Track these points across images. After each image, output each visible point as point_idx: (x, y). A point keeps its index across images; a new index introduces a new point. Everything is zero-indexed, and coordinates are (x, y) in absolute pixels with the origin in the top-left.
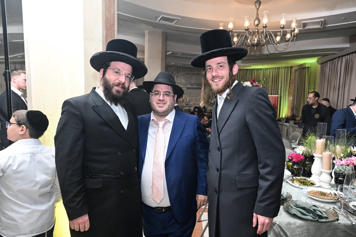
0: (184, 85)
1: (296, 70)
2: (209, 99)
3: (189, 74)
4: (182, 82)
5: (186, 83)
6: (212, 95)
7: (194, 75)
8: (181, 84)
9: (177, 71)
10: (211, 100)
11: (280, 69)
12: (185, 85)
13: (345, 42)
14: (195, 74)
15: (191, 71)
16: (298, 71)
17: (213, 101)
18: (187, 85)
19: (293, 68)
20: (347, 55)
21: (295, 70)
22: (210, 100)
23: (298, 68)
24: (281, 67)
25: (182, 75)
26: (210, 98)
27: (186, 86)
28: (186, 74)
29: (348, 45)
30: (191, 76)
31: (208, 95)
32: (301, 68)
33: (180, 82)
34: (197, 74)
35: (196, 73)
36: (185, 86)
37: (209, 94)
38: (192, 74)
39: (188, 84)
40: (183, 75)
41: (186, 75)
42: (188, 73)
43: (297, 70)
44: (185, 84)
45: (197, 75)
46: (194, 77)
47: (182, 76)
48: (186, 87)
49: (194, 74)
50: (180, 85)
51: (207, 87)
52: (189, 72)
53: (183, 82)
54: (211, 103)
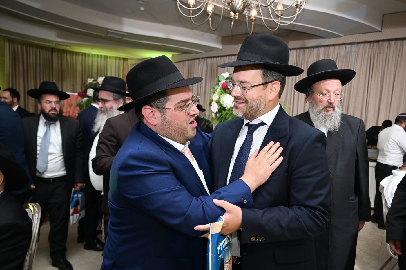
11: (108, 60)
13: (217, 42)
19: (129, 60)
20: (214, 57)
21: (131, 65)
24: (110, 57)
29: (220, 46)
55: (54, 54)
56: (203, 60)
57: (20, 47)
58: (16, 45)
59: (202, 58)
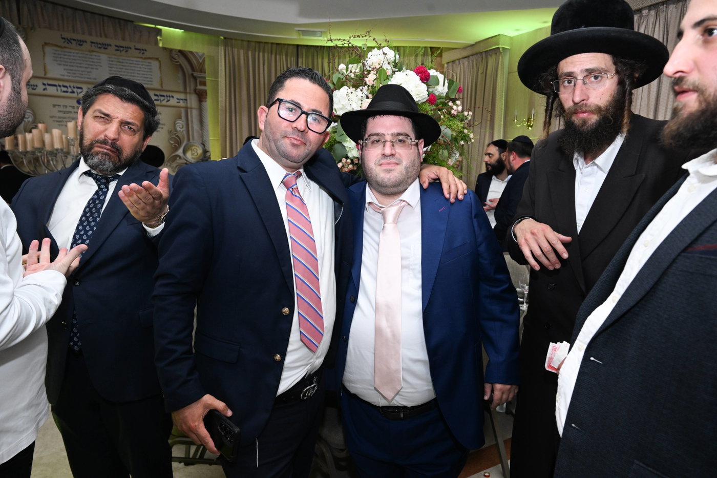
0: (65, 89)
1: (453, 62)
2: (176, 149)
3: (80, 43)
4: (49, 75)
5: (71, 78)
6: (185, 132)
7: (105, 48)
8: (46, 82)
9: (20, 23)
10: (185, 152)
12: (64, 86)
14: (110, 45)
15: (90, 34)
16: (460, 64)
17: (192, 154)
18: (78, 88)
19: (445, 55)
21: (448, 63)
22: (180, 152)
23: (465, 53)
25: (46, 44)
26: (180, 146)
27: (73, 92)
28: (69, 41)
30: (93, 51)
31: (170, 132)
32: (477, 54)
33: (42, 75)
34: (116, 46)
35: (113, 42)
36: (64, 92)
37: (176, 130)
38: (92, 43)
39: (79, 85)
40: (56, 46)
41: (67, 45)
42: (74, 40)
43: (459, 60)
44: (67, 84)
45: (116, 50)
46: (104, 57)
47: (48, 49)
48: (75, 95)
49: (105, 46)
50: (44, 84)
51: (164, 103)
52: (80, 37)
53: (59, 77)
54: (187, 161)
55: (300, 60)
56: (653, 12)
57: (242, 52)
58: (236, 51)
59: (650, 8)
